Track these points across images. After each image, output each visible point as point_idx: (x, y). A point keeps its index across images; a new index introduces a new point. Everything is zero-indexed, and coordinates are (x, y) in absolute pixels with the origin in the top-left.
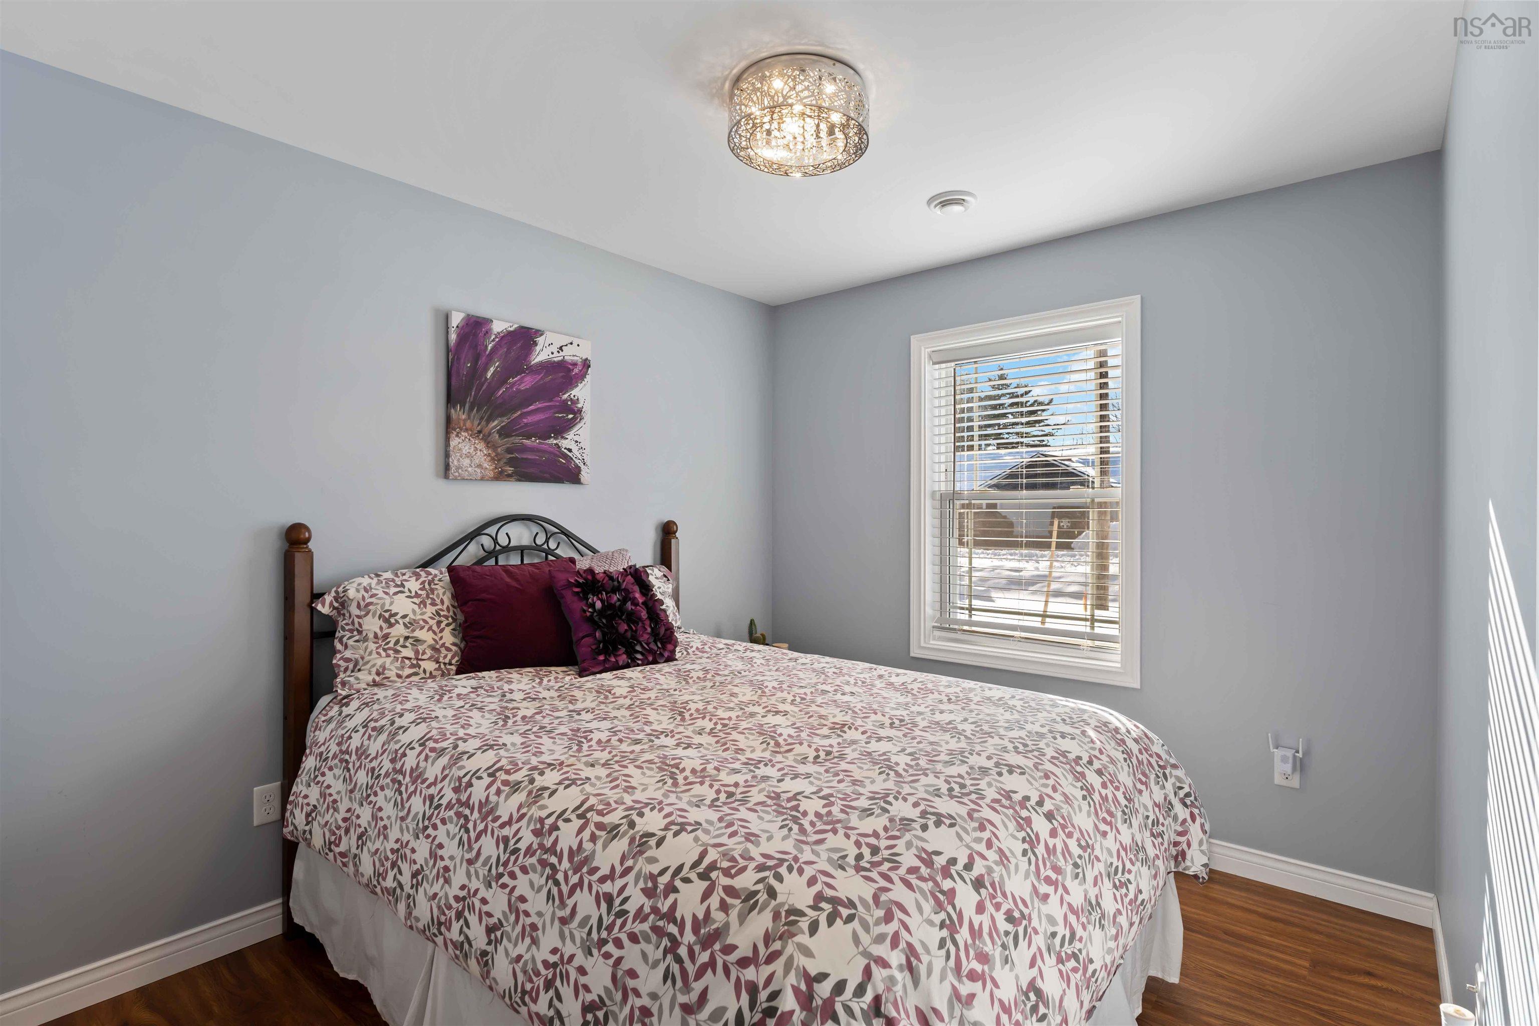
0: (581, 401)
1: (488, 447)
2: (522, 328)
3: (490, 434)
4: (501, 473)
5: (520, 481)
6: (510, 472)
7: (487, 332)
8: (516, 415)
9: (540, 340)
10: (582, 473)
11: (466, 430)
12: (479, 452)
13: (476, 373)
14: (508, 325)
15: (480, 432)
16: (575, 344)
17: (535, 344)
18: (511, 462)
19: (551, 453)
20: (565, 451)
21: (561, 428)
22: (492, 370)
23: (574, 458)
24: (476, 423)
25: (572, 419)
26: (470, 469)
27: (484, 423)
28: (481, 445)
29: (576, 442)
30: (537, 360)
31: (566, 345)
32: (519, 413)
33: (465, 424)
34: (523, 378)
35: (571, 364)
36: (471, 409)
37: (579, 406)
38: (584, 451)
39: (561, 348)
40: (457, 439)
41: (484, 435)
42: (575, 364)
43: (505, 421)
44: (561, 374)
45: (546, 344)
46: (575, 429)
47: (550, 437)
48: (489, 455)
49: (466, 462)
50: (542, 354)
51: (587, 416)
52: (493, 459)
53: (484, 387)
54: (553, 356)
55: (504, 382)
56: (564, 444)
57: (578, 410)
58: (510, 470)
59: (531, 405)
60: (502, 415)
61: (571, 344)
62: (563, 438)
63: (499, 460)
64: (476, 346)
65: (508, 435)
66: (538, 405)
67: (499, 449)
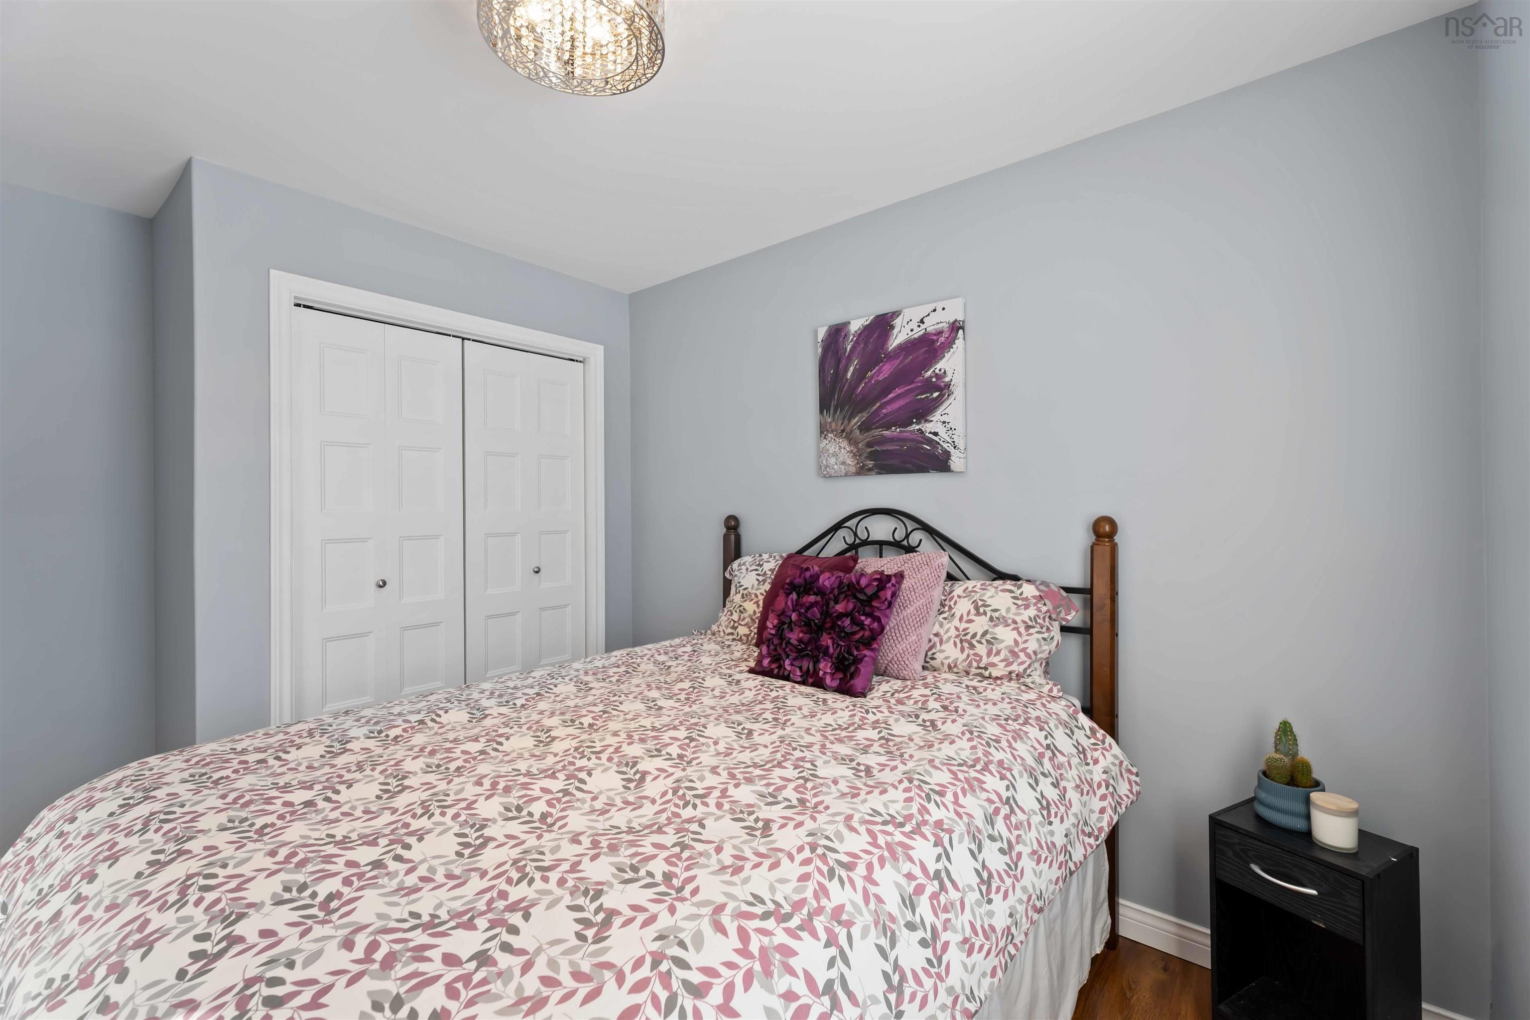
0: (950, 374)
1: (850, 444)
2: (877, 317)
3: (851, 431)
4: (862, 468)
5: (879, 473)
6: (870, 466)
7: (846, 335)
8: (875, 408)
9: (898, 322)
10: (952, 458)
11: (832, 431)
12: (843, 450)
13: (839, 376)
14: (864, 319)
15: (843, 431)
16: (939, 309)
17: (892, 327)
18: (872, 456)
19: (912, 440)
20: (930, 436)
21: (923, 412)
22: (851, 369)
23: (941, 443)
24: (840, 423)
25: (938, 397)
26: (835, 467)
27: (846, 422)
28: (844, 444)
29: (944, 422)
30: (894, 345)
31: (928, 315)
32: (878, 404)
33: (830, 427)
34: (880, 368)
35: (935, 335)
36: (835, 412)
37: (947, 379)
38: (954, 432)
39: (922, 321)
40: (825, 441)
41: (847, 433)
42: (940, 333)
43: (865, 415)
44: (923, 350)
45: (905, 324)
46: (942, 408)
47: (911, 423)
48: (851, 451)
49: (833, 461)
50: (899, 336)
51: (958, 391)
52: (855, 455)
53: (845, 389)
54: (913, 333)
55: (864, 377)
56: (928, 427)
57: (945, 386)
58: (870, 464)
59: (890, 393)
60: (861, 411)
61: (935, 310)
62: (927, 421)
63: (860, 455)
64: (837, 352)
65: (868, 429)
66: (898, 391)
67: (860, 445)
